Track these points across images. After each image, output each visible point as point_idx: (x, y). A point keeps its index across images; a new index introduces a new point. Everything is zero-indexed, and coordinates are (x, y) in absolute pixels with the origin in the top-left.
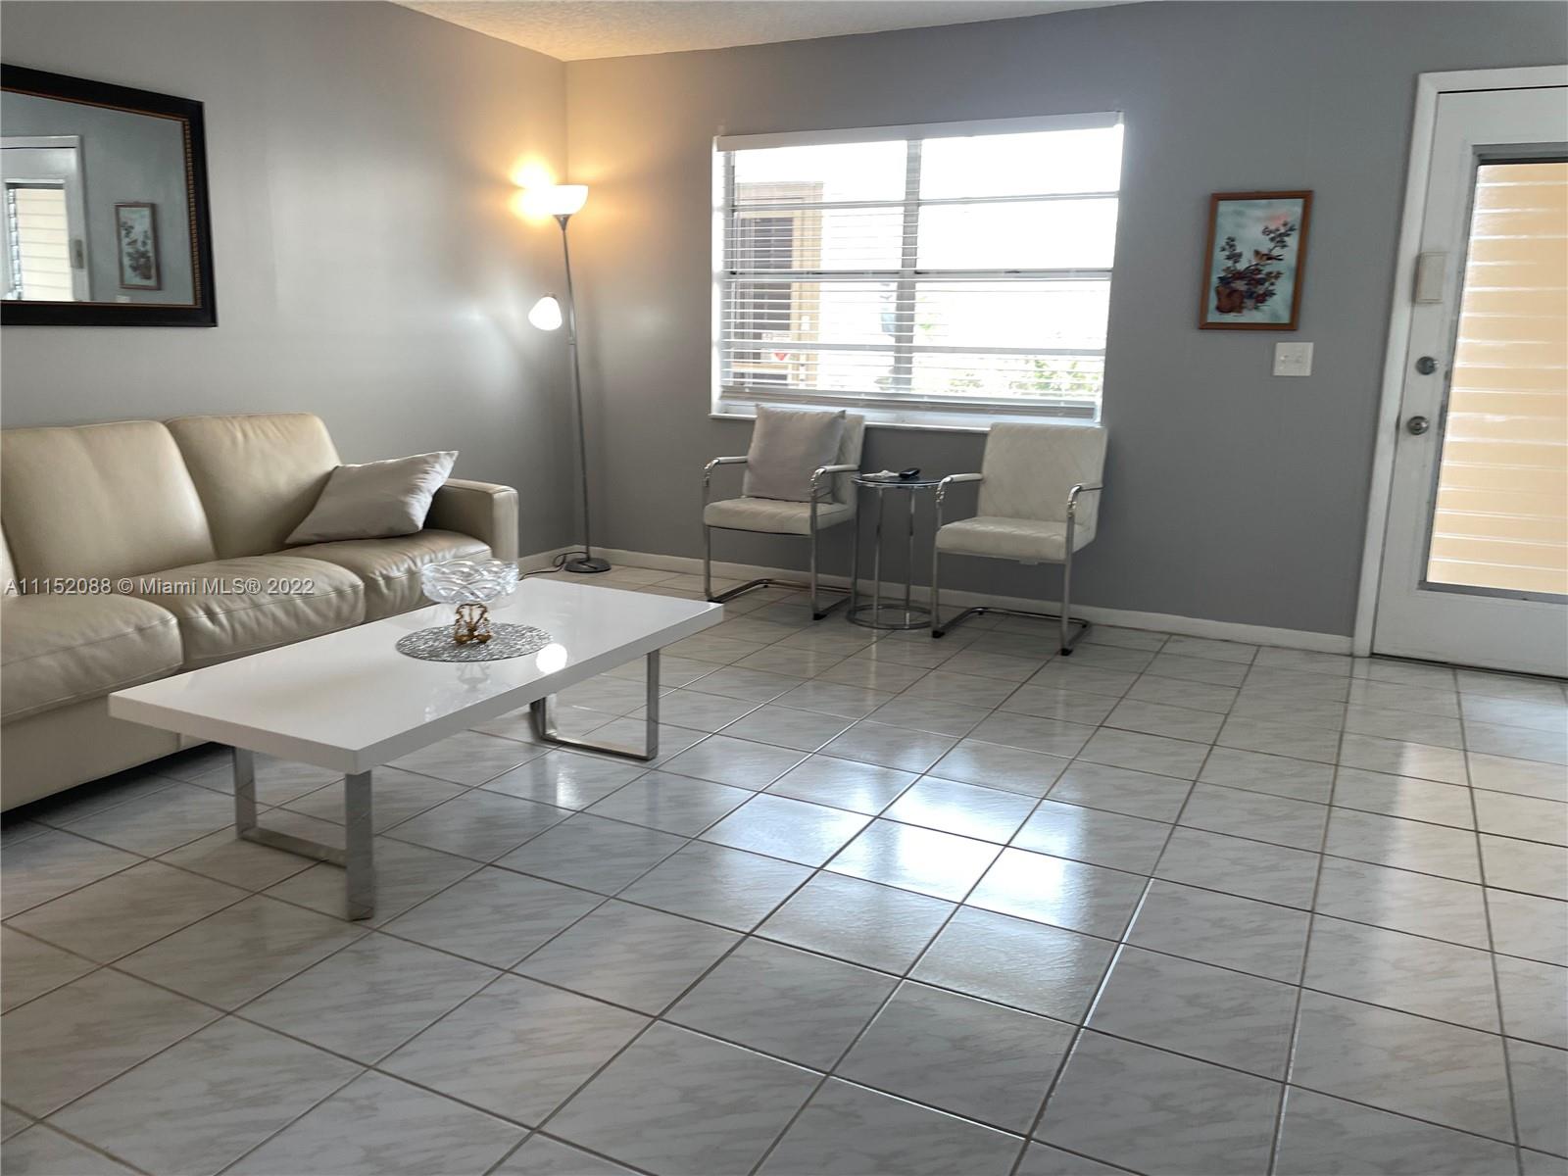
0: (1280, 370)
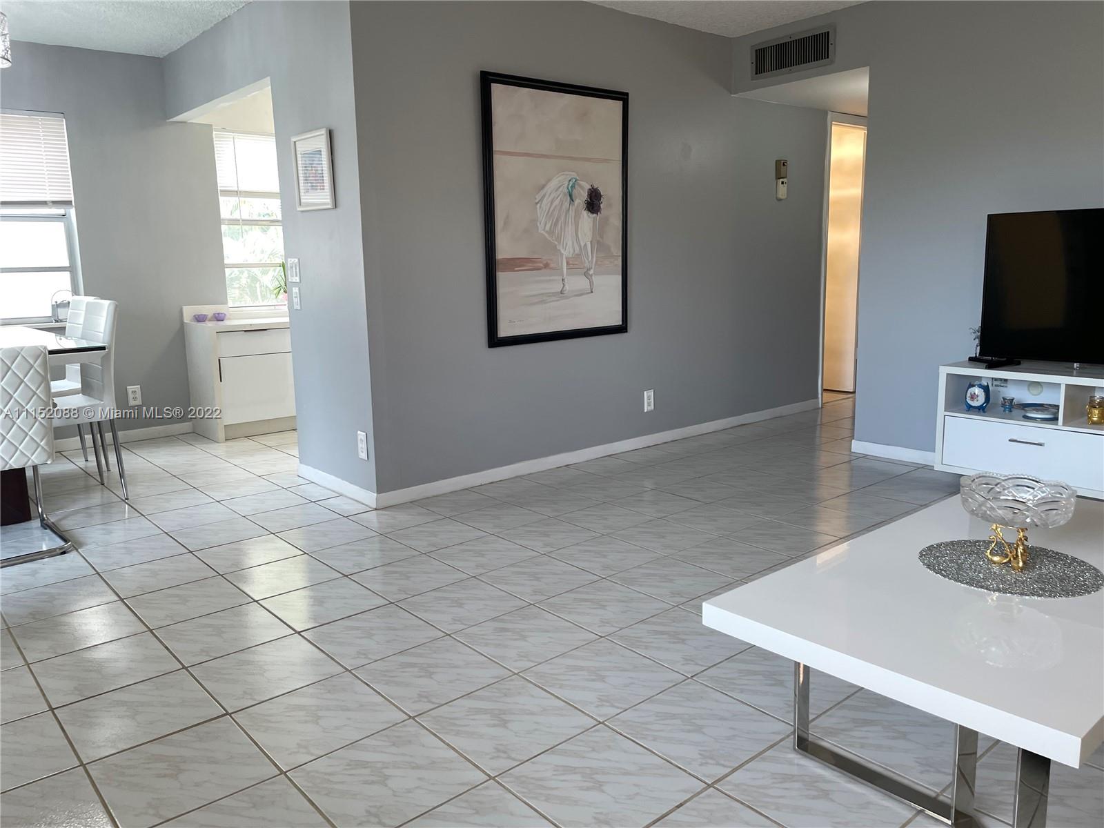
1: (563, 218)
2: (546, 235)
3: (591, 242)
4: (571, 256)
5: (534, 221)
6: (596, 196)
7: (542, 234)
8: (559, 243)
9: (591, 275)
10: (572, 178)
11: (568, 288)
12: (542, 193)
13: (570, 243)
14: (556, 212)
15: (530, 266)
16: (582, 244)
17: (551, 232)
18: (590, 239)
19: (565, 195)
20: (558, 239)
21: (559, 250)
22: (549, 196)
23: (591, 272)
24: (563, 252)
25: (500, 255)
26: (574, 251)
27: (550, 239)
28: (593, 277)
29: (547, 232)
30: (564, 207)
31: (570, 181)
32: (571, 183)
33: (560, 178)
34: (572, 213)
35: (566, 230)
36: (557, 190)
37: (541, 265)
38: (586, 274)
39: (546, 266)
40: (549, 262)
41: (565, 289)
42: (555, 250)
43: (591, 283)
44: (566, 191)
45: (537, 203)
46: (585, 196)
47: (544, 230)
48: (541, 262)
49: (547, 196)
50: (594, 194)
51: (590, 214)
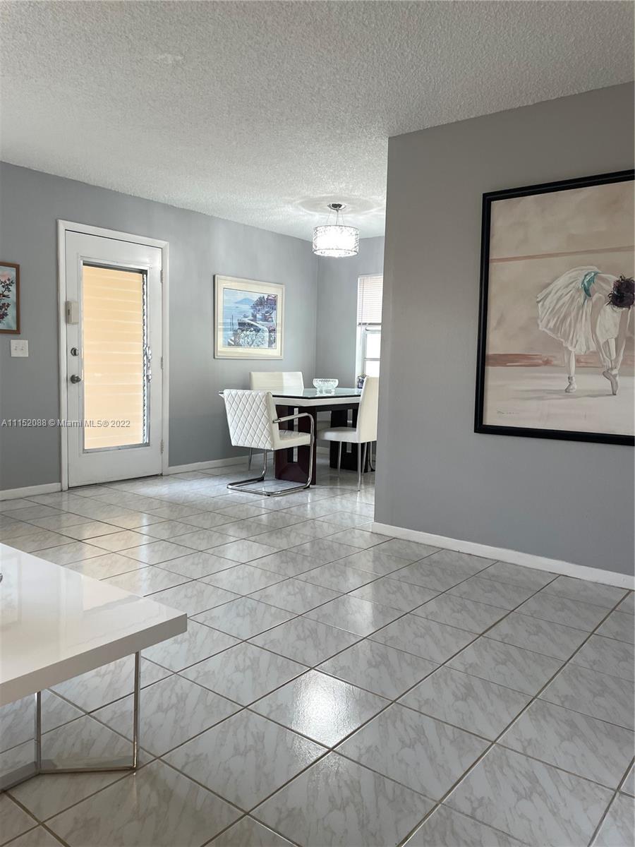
0: (14, 354)
1: (573, 314)
2: (548, 332)
3: (616, 339)
4: (582, 354)
5: (534, 320)
6: (627, 287)
7: (544, 331)
8: (567, 340)
9: (615, 376)
10: (590, 273)
11: (576, 387)
12: (545, 292)
13: (582, 340)
14: (564, 310)
15: (525, 362)
16: (602, 341)
17: (556, 329)
18: (616, 336)
19: (578, 290)
20: (566, 336)
21: (567, 348)
22: (556, 293)
23: (615, 372)
24: (570, 348)
25: (491, 350)
26: (588, 348)
27: (553, 336)
28: (617, 378)
29: (550, 329)
30: (575, 304)
31: (586, 276)
32: (588, 278)
33: (574, 273)
34: (588, 308)
35: (578, 325)
36: (567, 286)
37: (540, 362)
38: (606, 374)
39: (547, 363)
40: (550, 359)
41: (571, 387)
42: (560, 347)
43: (614, 385)
44: (580, 286)
45: (538, 302)
46: (610, 288)
47: (546, 327)
48: (541, 359)
49: (552, 294)
50: (624, 286)
51: (616, 308)
